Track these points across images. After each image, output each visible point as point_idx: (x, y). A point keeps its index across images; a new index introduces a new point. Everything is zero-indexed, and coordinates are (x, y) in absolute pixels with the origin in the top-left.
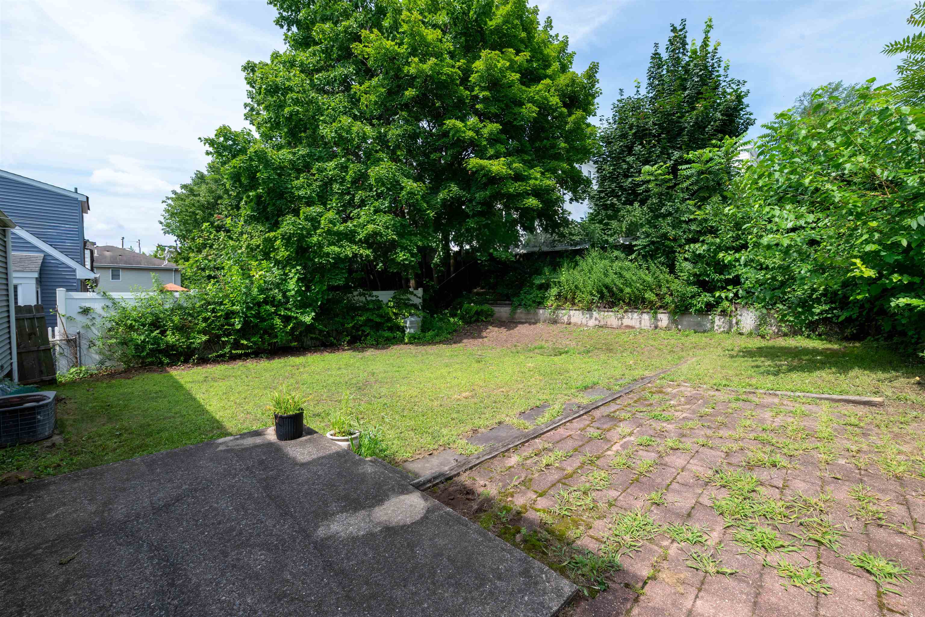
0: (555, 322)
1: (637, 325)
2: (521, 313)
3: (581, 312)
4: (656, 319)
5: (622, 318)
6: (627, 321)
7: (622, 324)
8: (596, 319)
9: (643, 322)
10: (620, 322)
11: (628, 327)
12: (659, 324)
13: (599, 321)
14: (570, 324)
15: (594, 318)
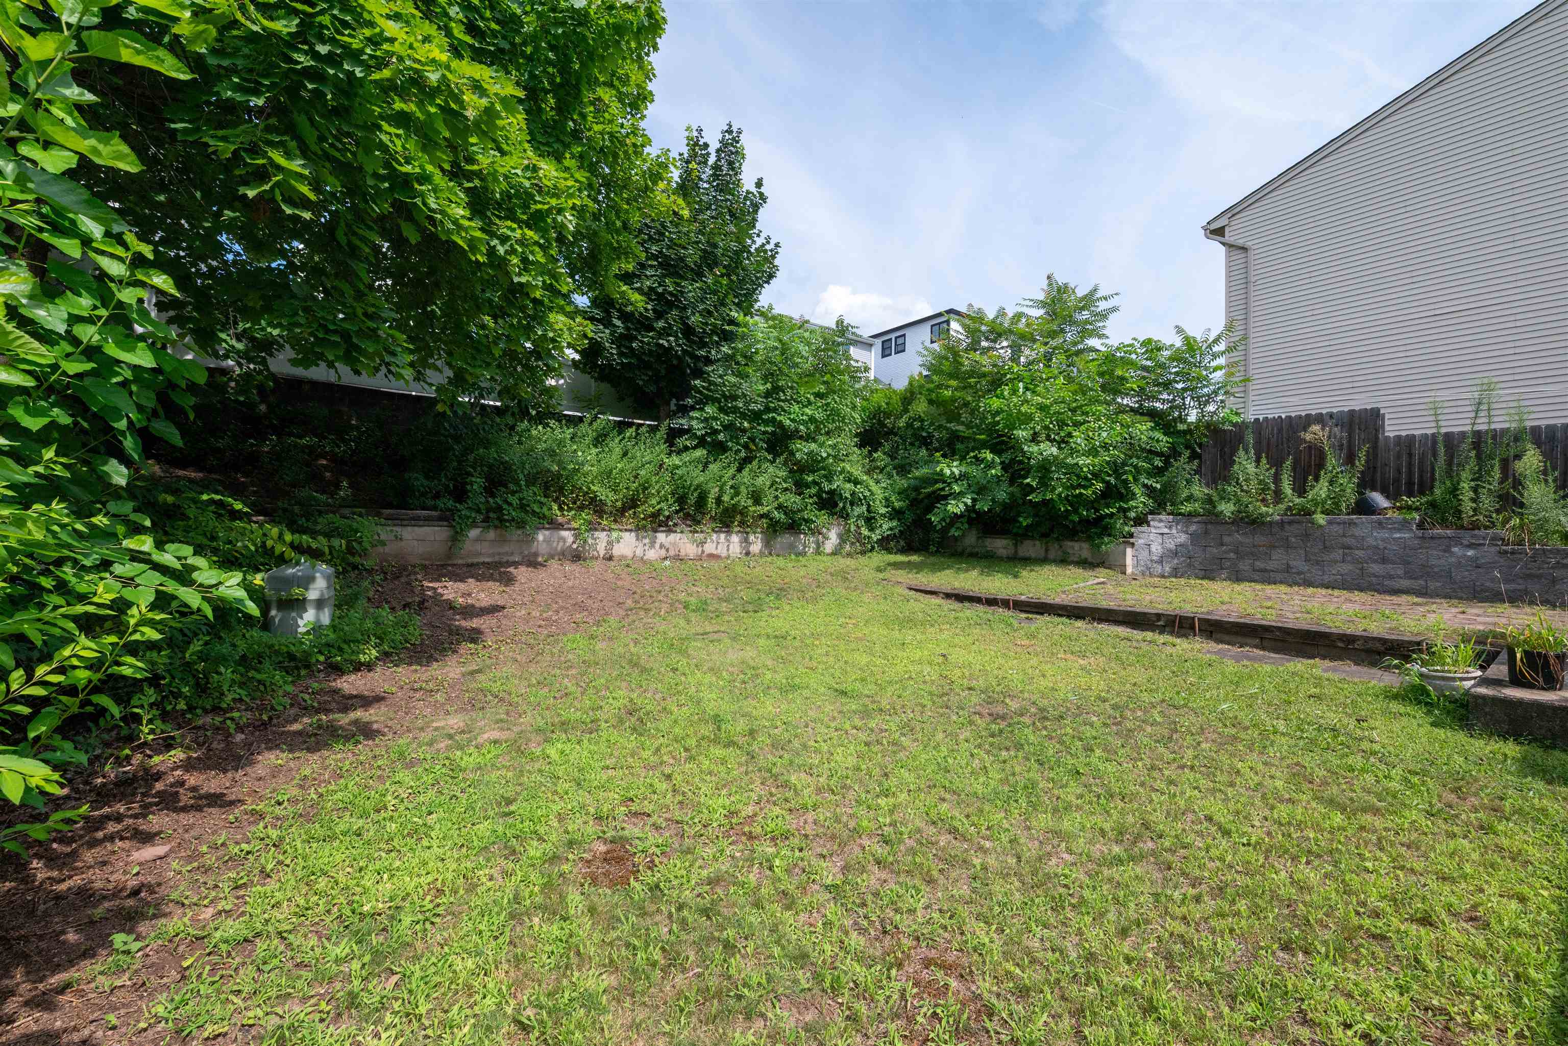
0: (577, 557)
1: (724, 553)
2: (478, 540)
3: (633, 534)
4: (746, 540)
5: (703, 543)
6: (709, 548)
7: (703, 552)
8: (662, 546)
9: (731, 547)
10: (700, 549)
11: (711, 556)
12: (751, 549)
13: (667, 550)
14: (610, 558)
15: (657, 546)
